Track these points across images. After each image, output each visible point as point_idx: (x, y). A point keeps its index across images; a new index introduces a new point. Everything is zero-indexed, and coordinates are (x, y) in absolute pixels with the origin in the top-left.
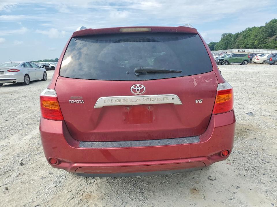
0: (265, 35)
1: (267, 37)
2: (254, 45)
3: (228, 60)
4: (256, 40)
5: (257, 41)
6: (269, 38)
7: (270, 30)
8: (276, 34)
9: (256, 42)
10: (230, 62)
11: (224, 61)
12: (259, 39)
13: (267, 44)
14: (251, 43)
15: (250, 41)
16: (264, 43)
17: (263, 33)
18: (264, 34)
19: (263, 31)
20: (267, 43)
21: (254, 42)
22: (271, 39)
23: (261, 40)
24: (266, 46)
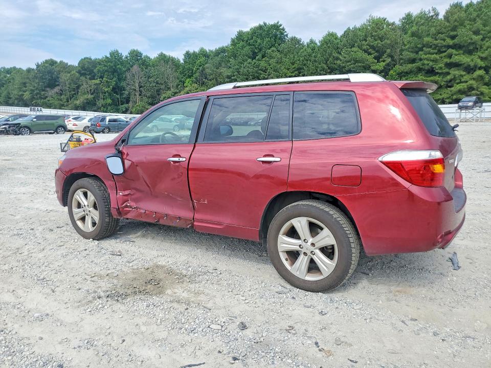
0: (41, 84)
1: (45, 87)
2: (23, 99)
3: (29, 125)
4: (25, 92)
5: (27, 93)
6: (48, 89)
7: (47, 77)
8: (58, 85)
9: (27, 96)
10: (33, 129)
11: (21, 127)
12: (33, 91)
13: (47, 99)
14: (17, 97)
15: (15, 92)
16: (42, 98)
17: (37, 81)
18: (39, 83)
19: (36, 77)
20: (47, 97)
21: (23, 95)
22: (53, 92)
23: (35, 92)
24: (46, 104)
